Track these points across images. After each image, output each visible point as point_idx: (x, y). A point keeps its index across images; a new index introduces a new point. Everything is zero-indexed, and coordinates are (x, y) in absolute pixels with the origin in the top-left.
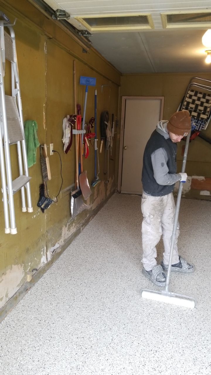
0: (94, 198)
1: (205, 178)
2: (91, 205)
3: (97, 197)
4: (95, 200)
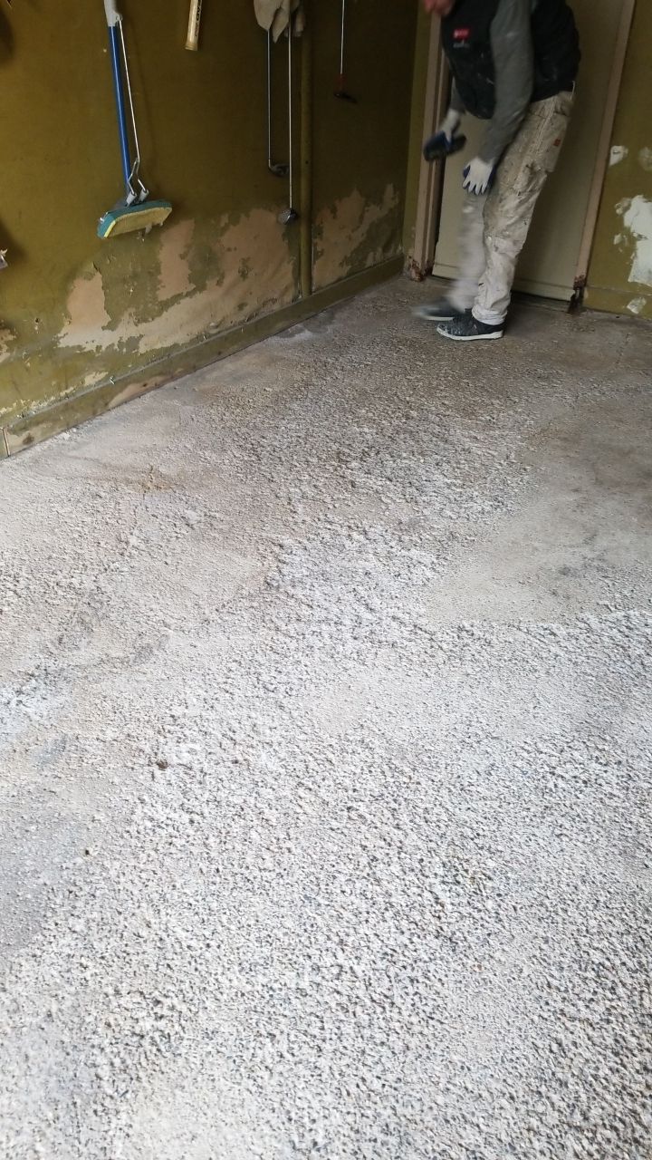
0: (164, 295)
2: (126, 330)
3: (201, 287)
4: (165, 305)
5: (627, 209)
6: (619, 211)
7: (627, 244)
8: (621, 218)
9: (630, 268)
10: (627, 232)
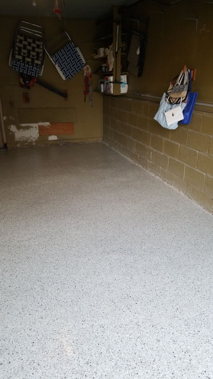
1: (50, 123)
5: (10, 127)
6: (9, 128)
7: (12, 134)
8: (10, 130)
9: (15, 138)
10: (12, 132)
